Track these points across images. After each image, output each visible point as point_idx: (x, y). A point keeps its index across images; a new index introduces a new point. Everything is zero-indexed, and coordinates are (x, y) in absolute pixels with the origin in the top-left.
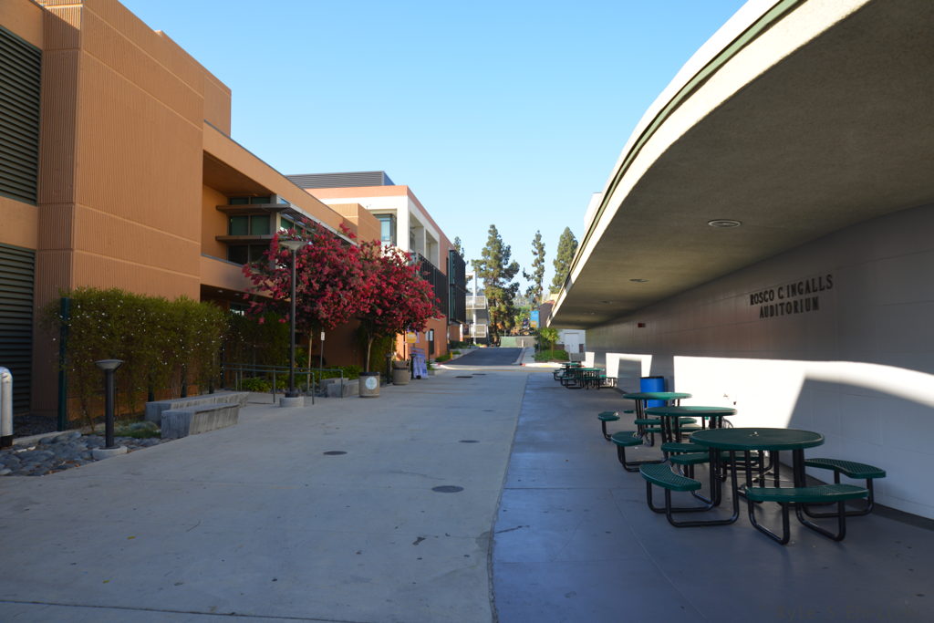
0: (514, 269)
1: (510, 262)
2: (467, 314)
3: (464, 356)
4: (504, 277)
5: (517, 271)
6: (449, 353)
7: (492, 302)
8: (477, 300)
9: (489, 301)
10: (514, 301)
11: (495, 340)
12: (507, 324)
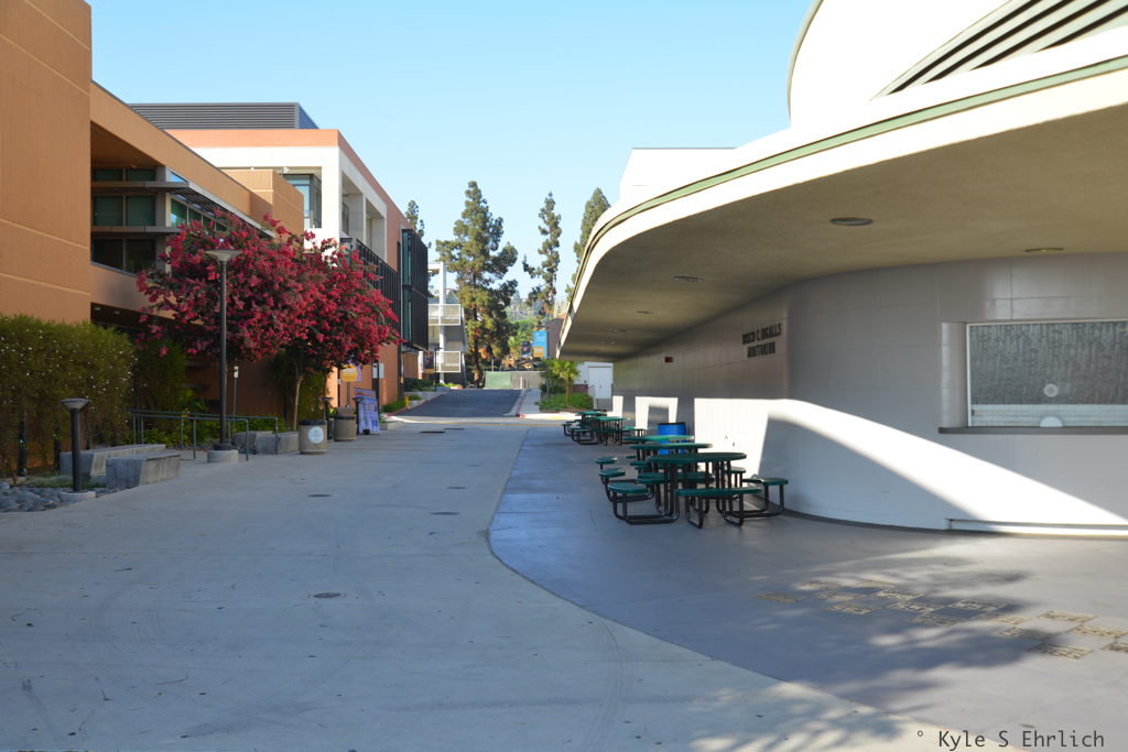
0: (509, 257)
1: (502, 245)
2: (430, 334)
3: (427, 402)
4: (492, 271)
5: (513, 261)
6: (401, 398)
7: (470, 313)
8: (446, 310)
9: (466, 311)
10: (508, 310)
11: (476, 377)
12: (496, 350)
